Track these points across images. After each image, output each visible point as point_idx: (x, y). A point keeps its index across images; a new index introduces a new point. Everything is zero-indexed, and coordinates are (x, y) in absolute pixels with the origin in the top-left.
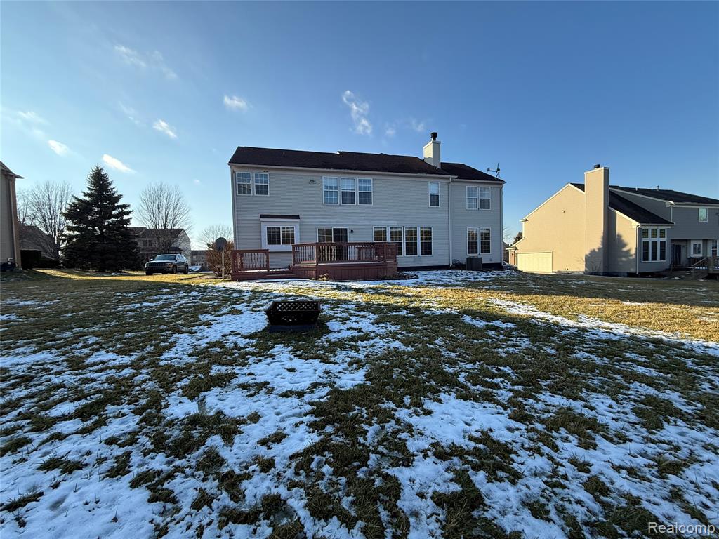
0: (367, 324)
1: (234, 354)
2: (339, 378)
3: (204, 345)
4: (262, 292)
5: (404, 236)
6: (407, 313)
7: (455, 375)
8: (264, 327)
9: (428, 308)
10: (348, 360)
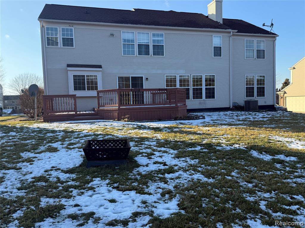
0: (169, 159)
1: (58, 187)
2: (156, 207)
3: (30, 180)
4: (72, 132)
5: (191, 83)
6: (202, 149)
7: (256, 203)
8: (80, 163)
9: (219, 144)
10: (160, 191)
